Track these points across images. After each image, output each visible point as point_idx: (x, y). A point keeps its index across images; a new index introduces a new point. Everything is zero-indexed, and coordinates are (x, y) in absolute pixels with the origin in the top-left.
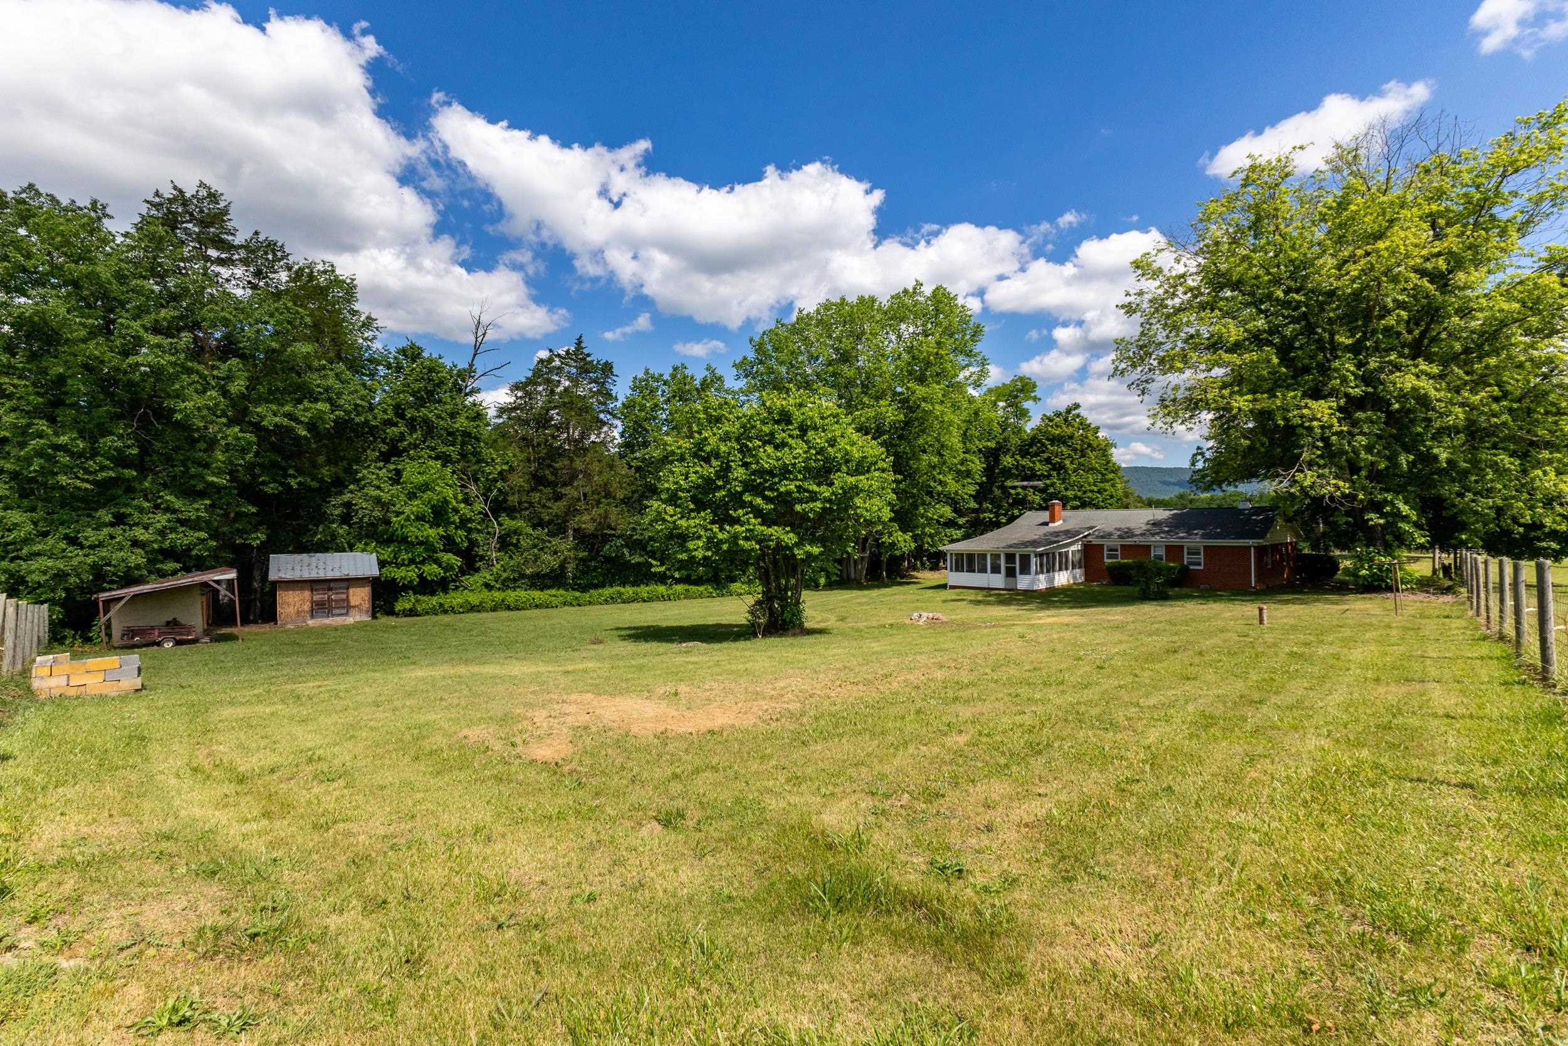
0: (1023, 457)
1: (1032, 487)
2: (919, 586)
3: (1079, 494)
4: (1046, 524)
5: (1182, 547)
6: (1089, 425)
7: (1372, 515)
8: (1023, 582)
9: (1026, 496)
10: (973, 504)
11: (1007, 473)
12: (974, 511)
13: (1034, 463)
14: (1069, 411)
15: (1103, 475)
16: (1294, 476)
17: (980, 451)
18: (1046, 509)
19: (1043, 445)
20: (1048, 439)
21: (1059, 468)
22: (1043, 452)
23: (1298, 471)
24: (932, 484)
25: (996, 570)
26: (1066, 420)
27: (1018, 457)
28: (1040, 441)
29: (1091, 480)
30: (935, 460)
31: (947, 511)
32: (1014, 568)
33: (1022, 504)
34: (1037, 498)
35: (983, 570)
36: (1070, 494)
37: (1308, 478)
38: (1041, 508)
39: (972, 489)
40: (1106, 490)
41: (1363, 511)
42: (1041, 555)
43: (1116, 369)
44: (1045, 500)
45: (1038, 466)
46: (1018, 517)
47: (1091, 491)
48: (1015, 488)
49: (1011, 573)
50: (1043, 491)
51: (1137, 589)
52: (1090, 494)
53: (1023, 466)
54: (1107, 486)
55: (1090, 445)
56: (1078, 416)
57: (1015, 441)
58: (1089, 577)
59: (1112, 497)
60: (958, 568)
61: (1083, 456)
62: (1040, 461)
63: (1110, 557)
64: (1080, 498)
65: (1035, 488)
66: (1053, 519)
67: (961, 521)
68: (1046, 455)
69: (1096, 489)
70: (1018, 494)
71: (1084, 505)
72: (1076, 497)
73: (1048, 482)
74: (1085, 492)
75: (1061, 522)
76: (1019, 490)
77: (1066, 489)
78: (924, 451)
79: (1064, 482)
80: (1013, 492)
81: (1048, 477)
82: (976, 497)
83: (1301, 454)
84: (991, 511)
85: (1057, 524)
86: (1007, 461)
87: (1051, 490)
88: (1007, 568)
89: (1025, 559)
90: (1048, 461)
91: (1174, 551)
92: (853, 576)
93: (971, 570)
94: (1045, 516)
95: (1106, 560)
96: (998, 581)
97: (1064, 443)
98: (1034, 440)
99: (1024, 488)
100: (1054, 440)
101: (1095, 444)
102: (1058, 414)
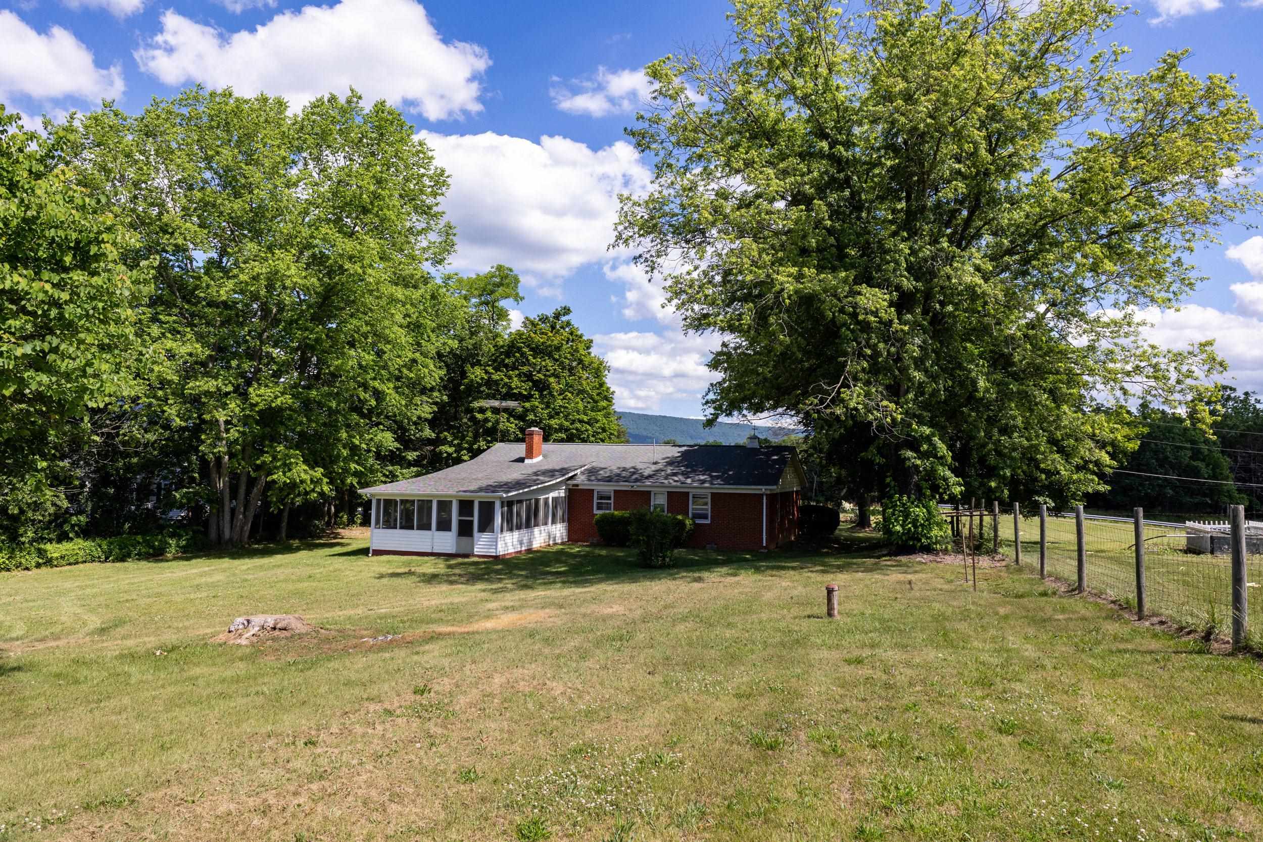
0: (497, 369)
1: (506, 410)
2: (338, 550)
3: (567, 424)
4: (521, 460)
5: (688, 493)
6: (581, 337)
7: (909, 454)
8: (482, 545)
9: (497, 422)
10: (428, 433)
11: (474, 391)
12: (429, 442)
13: (510, 378)
14: (557, 316)
15: (596, 402)
16: (839, 393)
17: (440, 355)
18: (522, 440)
19: (523, 355)
20: (532, 349)
21: (542, 387)
22: (524, 364)
23: (842, 386)
24: (362, 395)
25: (444, 526)
26: (553, 327)
27: (490, 369)
28: (519, 349)
29: (581, 406)
30: (369, 358)
31: (387, 440)
32: (472, 522)
33: (494, 435)
34: (512, 426)
35: (425, 526)
36: (554, 423)
37: (855, 397)
38: (518, 440)
39: (426, 410)
40: (597, 421)
41: (899, 447)
42: (510, 504)
43: (619, 237)
44: (522, 430)
45: (515, 382)
46: (484, 450)
47: (581, 421)
48: (482, 410)
49: (465, 530)
50: (521, 417)
51: (636, 551)
52: (578, 425)
53: (496, 383)
54: (600, 416)
55: (580, 362)
56: (568, 324)
57: (488, 347)
58: (573, 536)
59: (604, 430)
60: (389, 524)
61: (572, 374)
62: (519, 376)
63: (599, 507)
64: (567, 430)
65: (510, 412)
66: (530, 454)
67: (411, 456)
68: (525, 369)
69: (585, 418)
70: (486, 420)
71: (570, 439)
72: (561, 429)
73: (527, 405)
74: (573, 422)
75: (540, 458)
76: (489, 414)
77: (551, 417)
78: (352, 345)
79: (548, 407)
80: (479, 416)
81: (528, 398)
82: (433, 423)
83: (844, 364)
84: (451, 444)
85: (535, 460)
86: (476, 374)
87: (531, 417)
88: (461, 523)
89: (487, 509)
90: (529, 377)
91: (678, 500)
92: (227, 534)
93: (407, 525)
94: (519, 449)
95: (595, 511)
96: (446, 541)
97: (550, 356)
98: (512, 348)
99: (496, 411)
100: (538, 351)
101: (586, 361)
102: (544, 319)
